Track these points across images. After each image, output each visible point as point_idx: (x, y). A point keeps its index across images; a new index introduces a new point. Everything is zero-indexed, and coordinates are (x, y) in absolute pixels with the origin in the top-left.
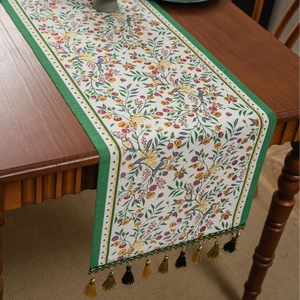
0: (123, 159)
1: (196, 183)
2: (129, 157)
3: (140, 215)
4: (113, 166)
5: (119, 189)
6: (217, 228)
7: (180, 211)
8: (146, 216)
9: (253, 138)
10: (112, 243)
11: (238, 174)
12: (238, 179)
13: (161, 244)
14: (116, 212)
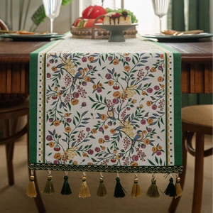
0: (47, 61)
1: (115, 101)
2: (52, 61)
3: (69, 120)
4: (40, 65)
5: (47, 88)
6: (150, 162)
7: (106, 128)
8: (74, 123)
9: (161, 68)
10: (47, 142)
11: (158, 104)
12: (158, 109)
13: (94, 160)
14: (47, 110)
